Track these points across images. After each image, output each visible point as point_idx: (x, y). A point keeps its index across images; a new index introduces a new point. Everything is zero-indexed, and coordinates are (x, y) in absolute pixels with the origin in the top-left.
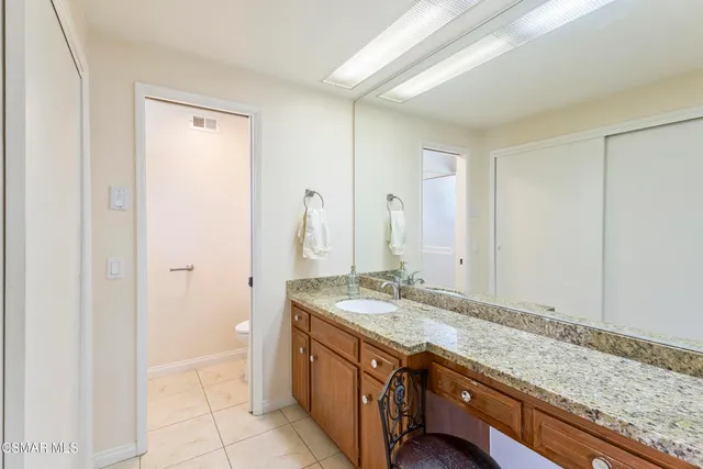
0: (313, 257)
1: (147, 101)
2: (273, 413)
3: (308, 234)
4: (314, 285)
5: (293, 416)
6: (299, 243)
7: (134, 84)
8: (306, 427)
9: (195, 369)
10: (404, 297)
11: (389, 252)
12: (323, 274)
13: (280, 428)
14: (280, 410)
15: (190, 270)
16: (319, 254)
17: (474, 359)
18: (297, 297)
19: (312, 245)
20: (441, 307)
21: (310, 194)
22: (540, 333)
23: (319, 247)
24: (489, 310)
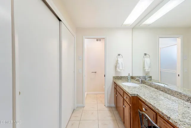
0: (119, 71)
1: (85, 39)
2: (110, 107)
3: (118, 65)
4: (120, 78)
5: (114, 109)
6: (116, 67)
7: (83, 36)
8: (116, 112)
9: (96, 94)
10: (144, 83)
11: (144, 70)
12: (123, 75)
13: (110, 111)
14: (111, 107)
15: (96, 72)
16: (121, 70)
17: (146, 100)
18: (114, 80)
19: (119, 68)
20: (153, 87)
21: (119, 55)
22: (180, 99)
23: (121, 68)
24: (166, 89)
